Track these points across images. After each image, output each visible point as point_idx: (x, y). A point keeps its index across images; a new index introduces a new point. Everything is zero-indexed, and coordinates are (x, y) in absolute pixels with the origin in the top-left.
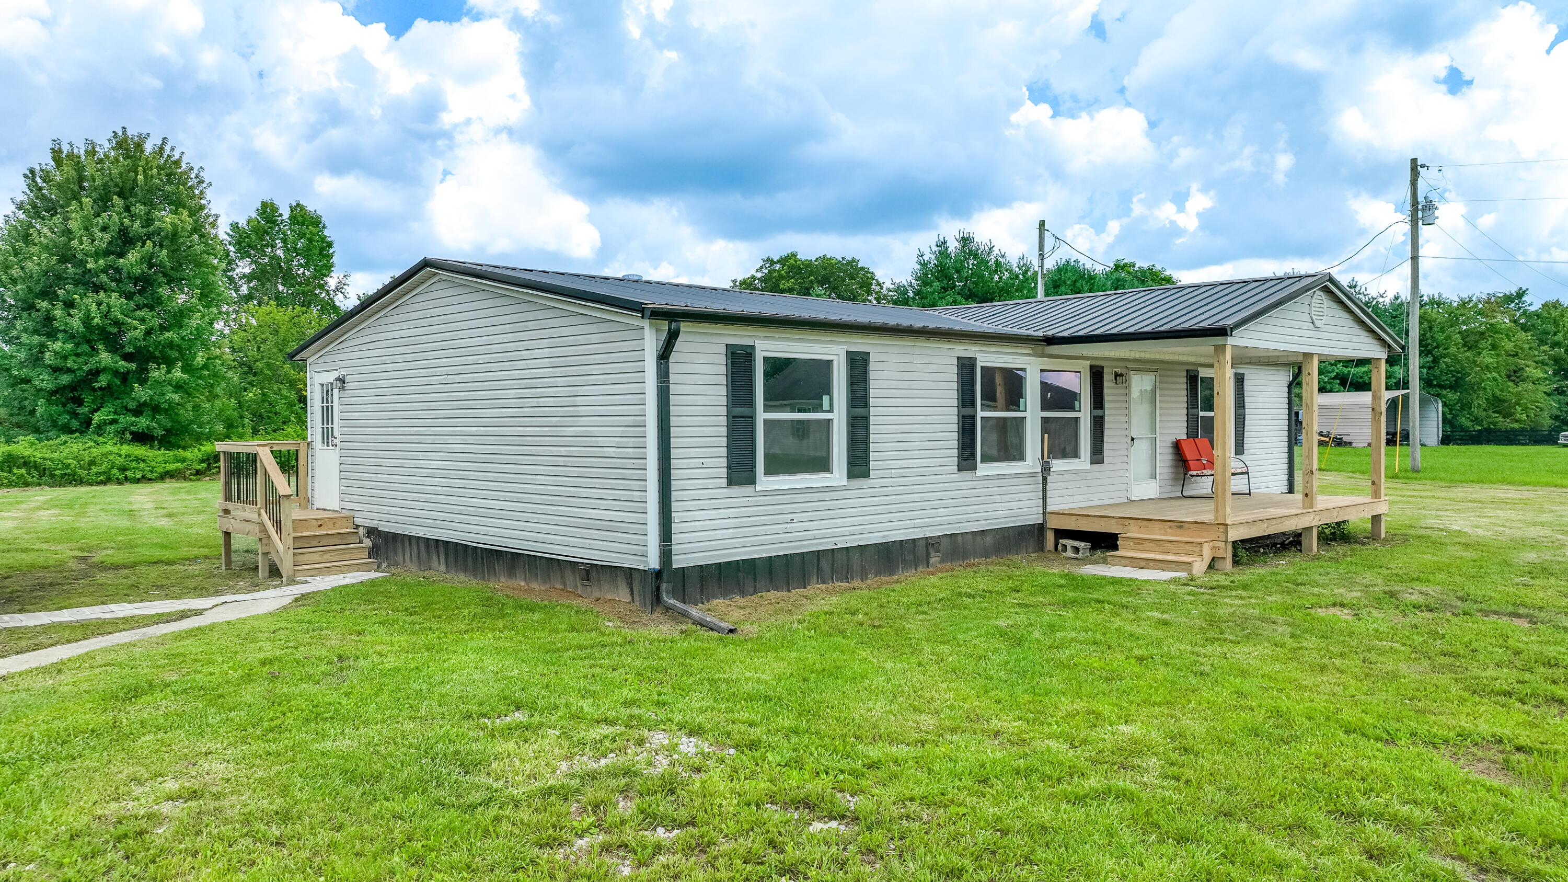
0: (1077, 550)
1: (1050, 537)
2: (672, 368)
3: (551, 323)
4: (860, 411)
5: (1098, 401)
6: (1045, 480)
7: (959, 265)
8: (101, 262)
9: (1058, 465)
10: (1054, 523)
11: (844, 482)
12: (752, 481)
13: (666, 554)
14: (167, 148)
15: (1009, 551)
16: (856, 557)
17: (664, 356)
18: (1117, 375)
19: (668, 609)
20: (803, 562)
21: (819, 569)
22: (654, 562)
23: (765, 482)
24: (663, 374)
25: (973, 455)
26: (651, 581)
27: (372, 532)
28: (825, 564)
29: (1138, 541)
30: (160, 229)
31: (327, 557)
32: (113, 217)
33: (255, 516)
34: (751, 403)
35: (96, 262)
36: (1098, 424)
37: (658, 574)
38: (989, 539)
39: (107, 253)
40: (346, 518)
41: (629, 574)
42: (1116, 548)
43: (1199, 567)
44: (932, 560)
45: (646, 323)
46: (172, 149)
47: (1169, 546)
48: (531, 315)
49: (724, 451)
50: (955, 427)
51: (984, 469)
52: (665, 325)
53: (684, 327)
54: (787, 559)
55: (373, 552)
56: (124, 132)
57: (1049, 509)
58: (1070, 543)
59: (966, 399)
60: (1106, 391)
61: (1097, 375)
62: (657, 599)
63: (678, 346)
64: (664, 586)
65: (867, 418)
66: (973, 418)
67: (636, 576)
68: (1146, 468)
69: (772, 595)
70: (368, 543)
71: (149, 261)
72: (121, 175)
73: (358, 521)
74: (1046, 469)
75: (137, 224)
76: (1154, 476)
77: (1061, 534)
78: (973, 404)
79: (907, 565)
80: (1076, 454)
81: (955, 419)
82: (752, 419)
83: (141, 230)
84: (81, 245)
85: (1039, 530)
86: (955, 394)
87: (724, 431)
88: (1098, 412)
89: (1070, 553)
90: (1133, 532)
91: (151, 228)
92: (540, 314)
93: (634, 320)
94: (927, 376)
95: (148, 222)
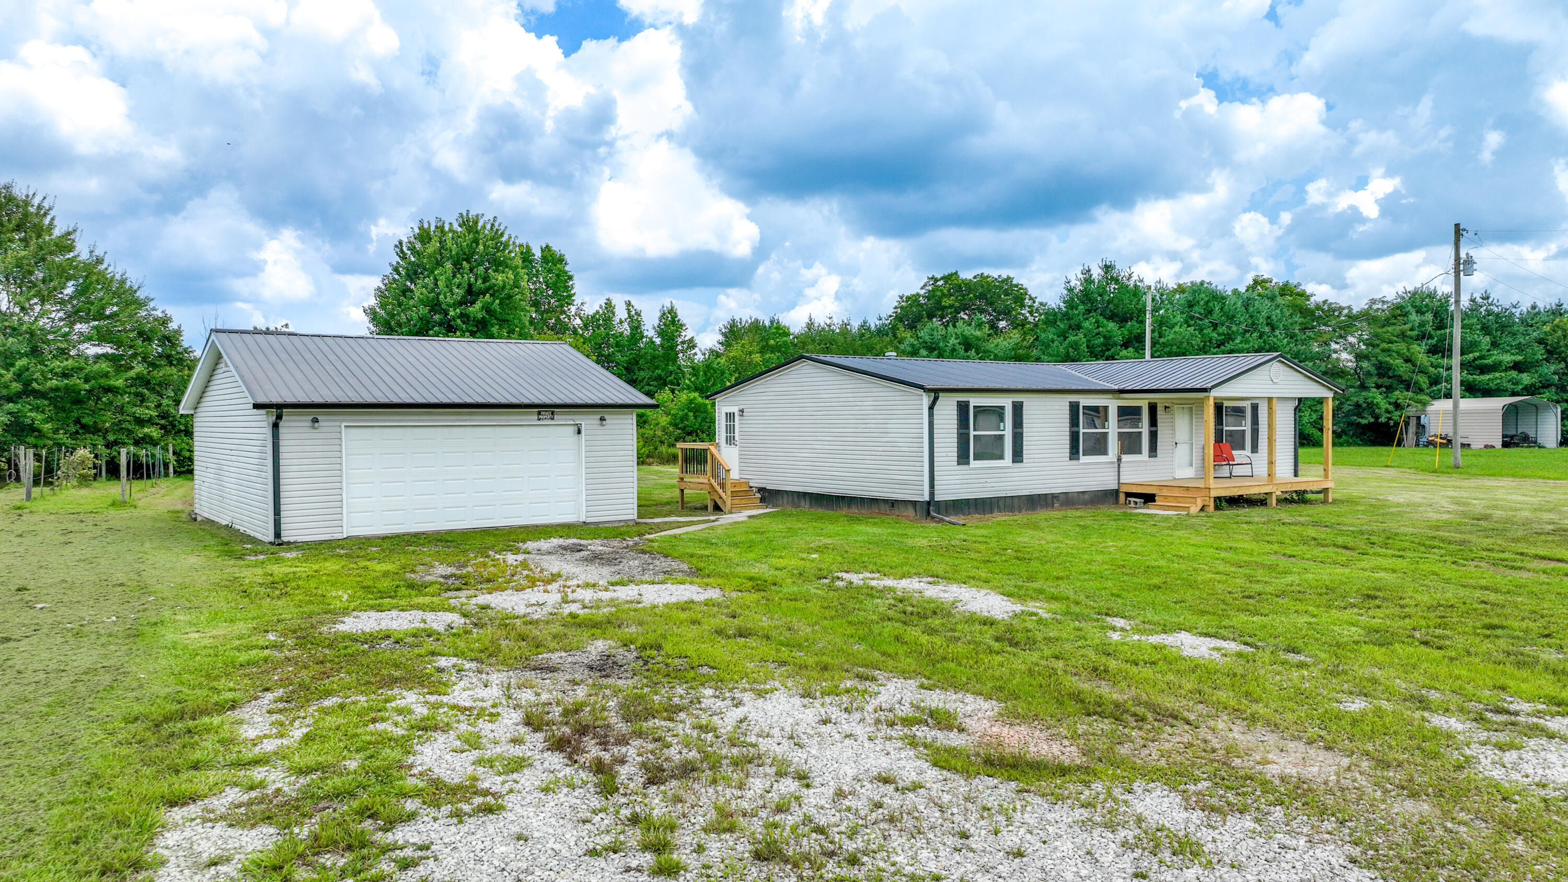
0: (1136, 503)
1: (1122, 497)
2: (935, 412)
3: (873, 390)
4: (1019, 430)
5: (1153, 422)
6: (1119, 465)
7: (1101, 291)
8: (458, 310)
9: (1125, 458)
10: (1124, 489)
11: (1011, 464)
12: (968, 463)
13: (932, 494)
14: (496, 224)
15: (1098, 503)
16: (1016, 501)
17: (931, 408)
18: (1166, 407)
19: (933, 518)
20: (991, 503)
21: (998, 506)
22: (927, 498)
23: (974, 464)
24: (931, 415)
25: (1078, 452)
26: (925, 506)
27: (761, 490)
28: (1001, 503)
29: (1166, 497)
30: (495, 285)
31: (743, 502)
32: (466, 278)
33: (706, 481)
34: (968, 428)
35: (455, 310)
36: (1153, 436)
37: (929, 503)
38: (1086, 496)
39: (460, 303)
40: (746, 483)
41: (914, 503)
42: (1154, 501)
43: (1194, 510)
44: (1056, 505)
45: (924, 394)
46: (499, 225)
47: (1180, 499)
48: (863, 386)
49: (956, 449)
50: (1068, 438)
51: (1084, 459)
52: (933, 394)
53: (941, 394)
54: (983, 500)
55: (762, 500)
56: (467, 215)
57: (1121, 481)
58: (1132, 499)
59: (1074, 422)
60: (1159, 417)
61: (1153, 409)
62: (928, 513)
63: (938, 403)
64: (931, 508)
65: (1022, 434)
66: (1078, 433)
67: (918, 504)
68: (1186, 459)
69: (977, 516)
70: (758, 495)
71: (487, 309)
72: (467, 245)
73: (751, 484)
74: (1119, 460)
75: (480, 281)
76: (1191, 465)
77: (1129, 495)
78: (1078, 426)
79: (1042, 507)
80: (1139, 452)
81: (1068, 433)
82: (968, 434)
83: (483, 286)
84: (446, 299)
85: (1115, 493)
86: (1068, 421)
87: (956, 440)
88: (1154, 429)
89: (1132, 505)
90: (1165, 492)
91: (488, 284)
92: (867, 385)
93: (921, 392)
94: (1053, 412)
95: (486, 279)
